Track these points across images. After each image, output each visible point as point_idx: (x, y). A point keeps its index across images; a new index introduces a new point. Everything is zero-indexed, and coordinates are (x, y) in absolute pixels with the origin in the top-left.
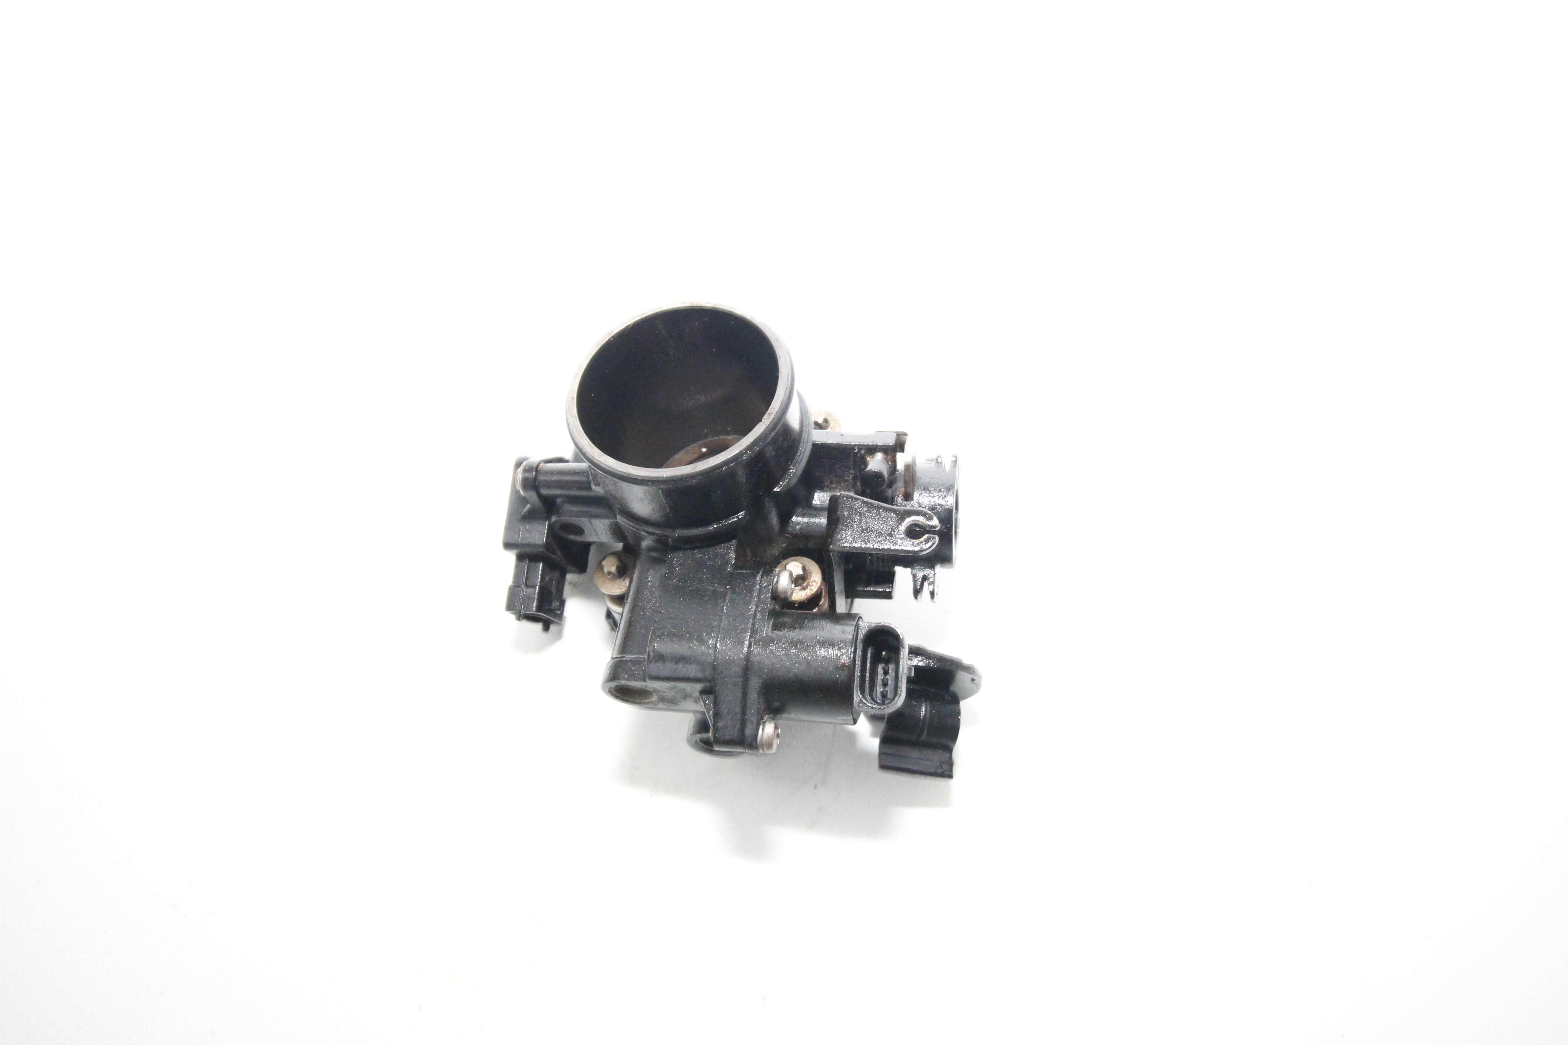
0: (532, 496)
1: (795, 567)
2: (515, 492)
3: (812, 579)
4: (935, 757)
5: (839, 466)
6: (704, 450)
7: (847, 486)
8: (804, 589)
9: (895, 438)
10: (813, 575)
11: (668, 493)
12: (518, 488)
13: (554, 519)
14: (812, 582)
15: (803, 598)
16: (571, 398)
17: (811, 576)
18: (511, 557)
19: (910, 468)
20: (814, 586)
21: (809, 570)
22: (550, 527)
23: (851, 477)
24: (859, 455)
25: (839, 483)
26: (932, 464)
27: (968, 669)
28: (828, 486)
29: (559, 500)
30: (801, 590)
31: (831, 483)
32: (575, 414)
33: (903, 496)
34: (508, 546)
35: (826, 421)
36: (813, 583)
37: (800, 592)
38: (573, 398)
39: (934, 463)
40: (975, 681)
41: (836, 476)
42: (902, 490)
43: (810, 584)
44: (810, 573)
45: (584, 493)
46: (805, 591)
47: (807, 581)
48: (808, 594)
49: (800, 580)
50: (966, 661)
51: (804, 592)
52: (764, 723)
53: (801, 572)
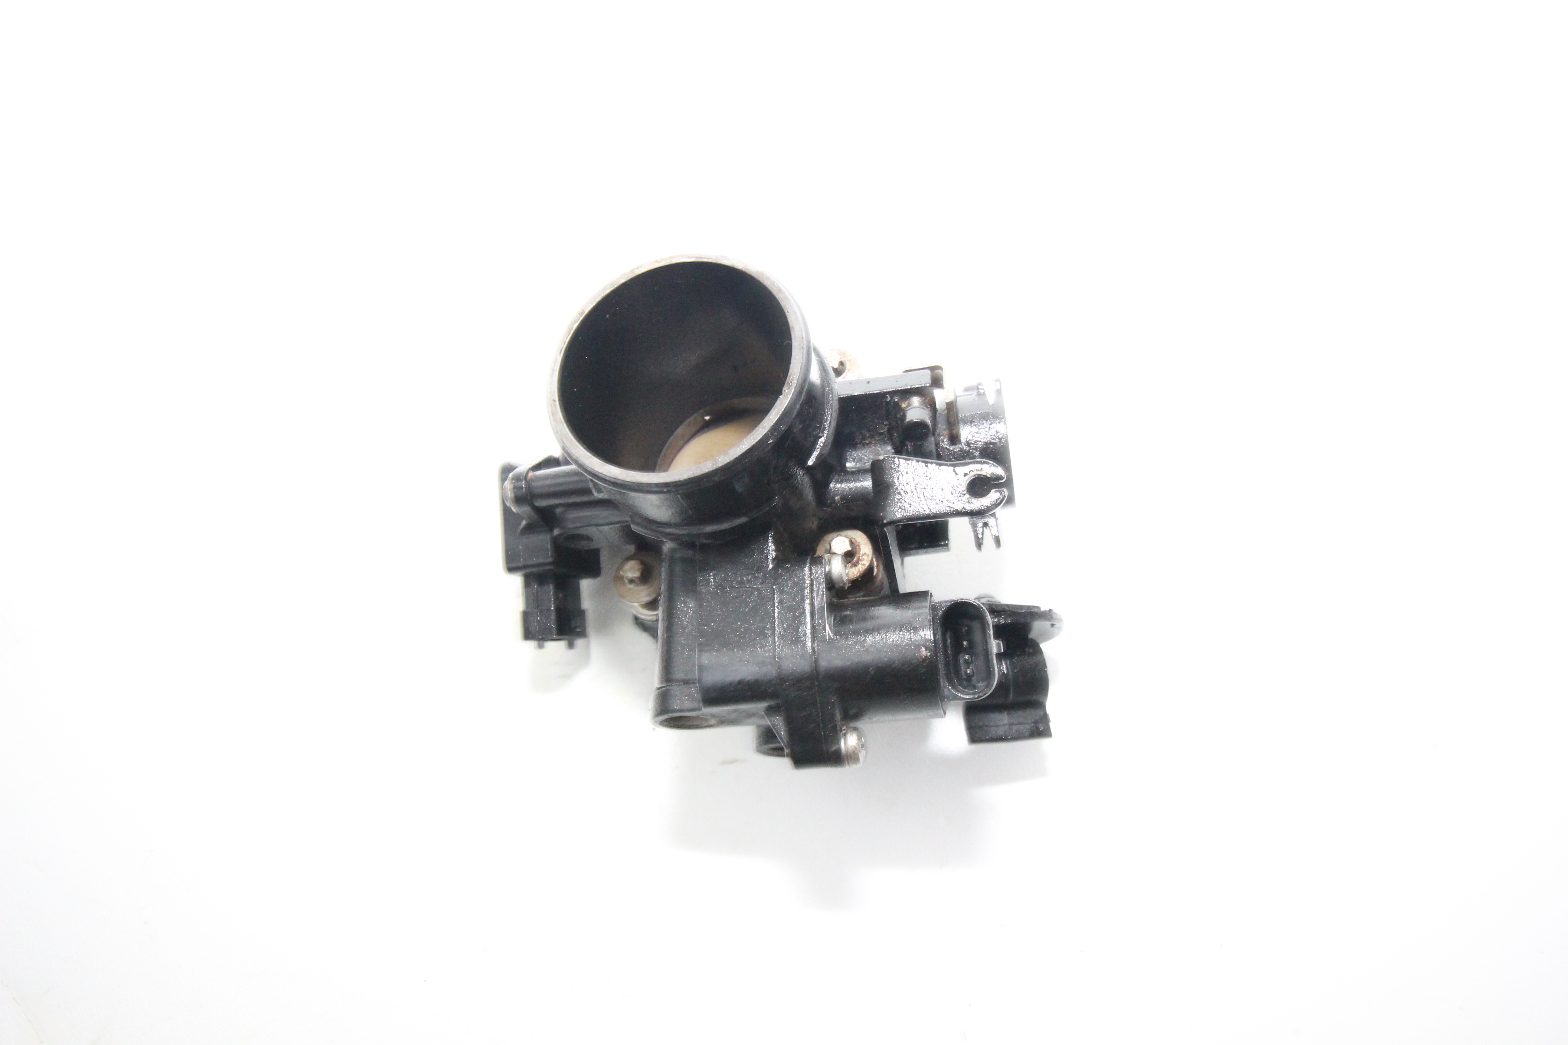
0: (526, 509)
1: (840, 543)
2: (506, 511)
3: (862, 552)
4: (1026, 717)
5: (870, 419)
6: (707, 418)
7: (882, 439)
8: (855, 565)
9: (930, 377)
10: (862, 547)
11: (688, 496)
12: (508, 505)
13: (556, 532)
14: (863, 555)
15: (855, 576)
16: (552, 401)
17: (860, 549)
18: (516, 581)
19: (951, 407)
20: (865, 559)
21: (857, 541)
22: (555, 541)
23: (886, 429)
24: (892, 403)
25: (872, 437)
26: (973, 395)
27: (1047, 616)
28: (860, 443)
29: (558, 510)
30: (851, 567)
31: (864, 438)
32: (560, 419)
33: (949, 440)
34: (511, 569)
35: (842, 363)
36: (864, 557)
37: (851, 569)
38: (555, 401)
39: (975, 392)
40: (1055, 626)
41: (869, 431)
42: (946, 432)
43: (861, 558)
44: (858, 545)
45: (585, 499)
46: (857, 568)
47: (857, 555)
48: (861, 570)
49: (850, 556)
50: (1044, 608)
51: (855, 570)
52: (845, 735)
53: (849, 548)
